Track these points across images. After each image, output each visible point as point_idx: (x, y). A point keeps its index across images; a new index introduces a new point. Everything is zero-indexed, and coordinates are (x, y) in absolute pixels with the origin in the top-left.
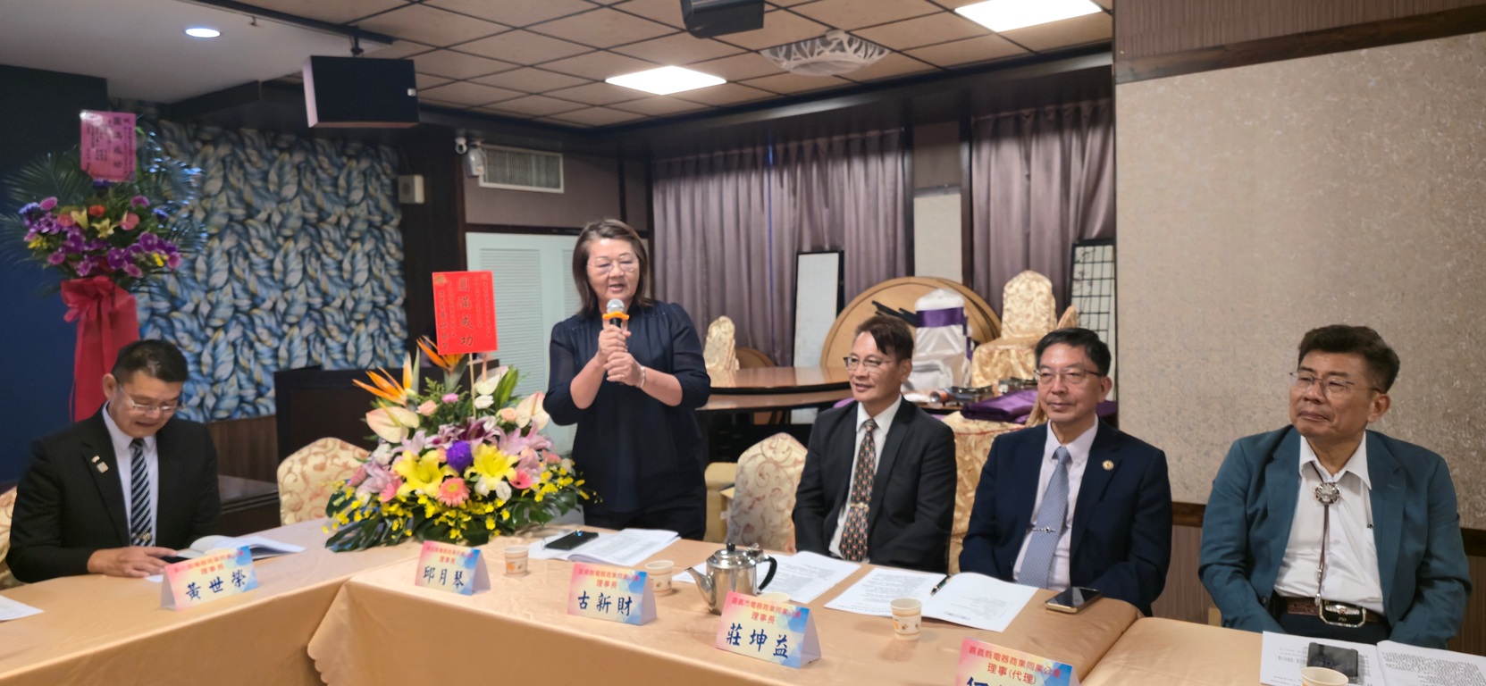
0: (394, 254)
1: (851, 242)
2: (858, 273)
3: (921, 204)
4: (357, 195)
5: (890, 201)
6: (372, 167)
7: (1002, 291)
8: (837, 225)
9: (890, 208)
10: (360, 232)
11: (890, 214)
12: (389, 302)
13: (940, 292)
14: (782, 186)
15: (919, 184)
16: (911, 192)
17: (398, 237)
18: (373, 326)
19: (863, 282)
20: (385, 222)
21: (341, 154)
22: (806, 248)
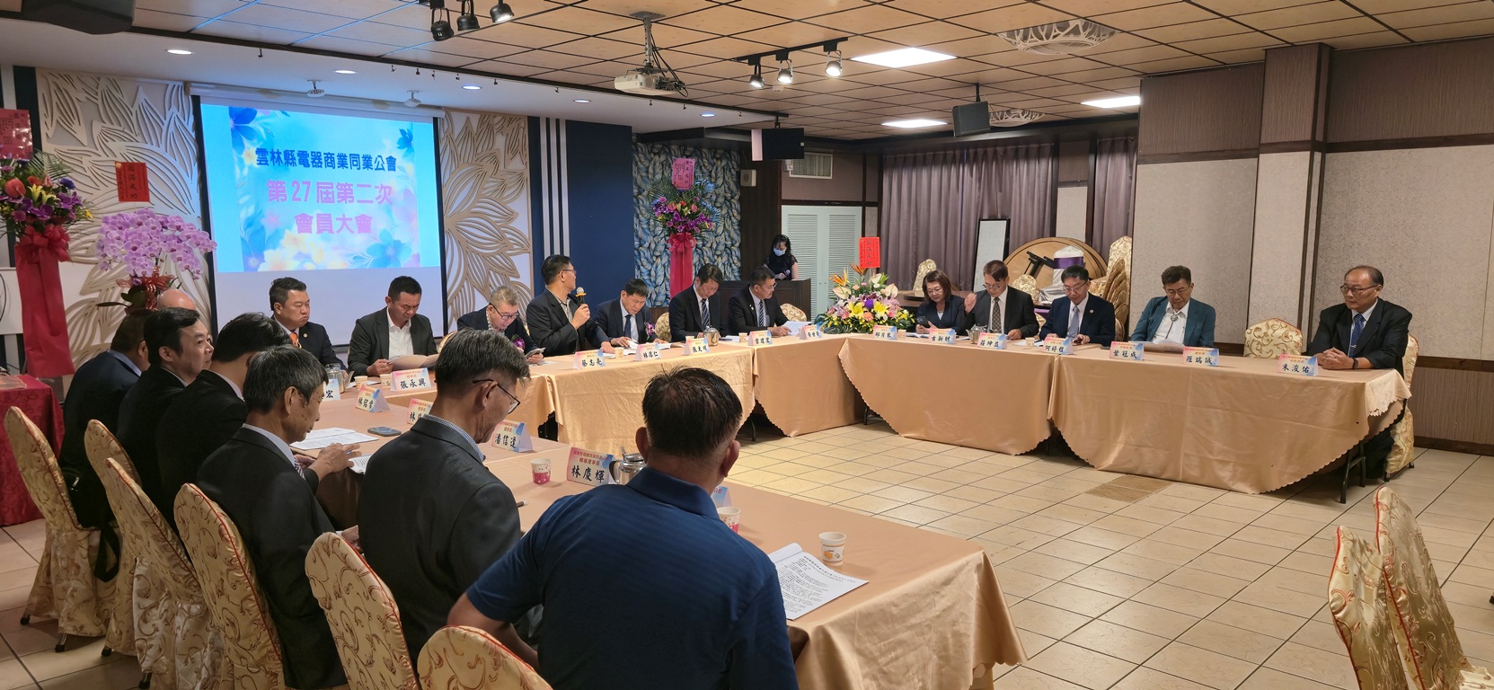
0: (736, 217)
1: (1015, 216)
2: (1019, 233)
3: (1061, 191)
4: (720, 181)
5: (1042, 189)
6: (727, 164)
7: (1109, 248)
8: (1007, 202)
9: (1042, 193)
10: (721, 203)
11: (1042, 197)
12: (733, 245)
13: (1070, 247)
14: (972, 176)
15: (1061, 179)
16: (1056, 184)
17: (738, 206)
18: (725, 259)
19: (1022, 240)
20: (732, 198)
21: (713, 157)
22: (985, 217)
